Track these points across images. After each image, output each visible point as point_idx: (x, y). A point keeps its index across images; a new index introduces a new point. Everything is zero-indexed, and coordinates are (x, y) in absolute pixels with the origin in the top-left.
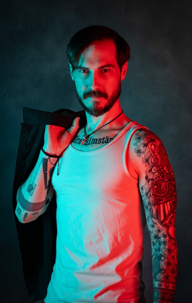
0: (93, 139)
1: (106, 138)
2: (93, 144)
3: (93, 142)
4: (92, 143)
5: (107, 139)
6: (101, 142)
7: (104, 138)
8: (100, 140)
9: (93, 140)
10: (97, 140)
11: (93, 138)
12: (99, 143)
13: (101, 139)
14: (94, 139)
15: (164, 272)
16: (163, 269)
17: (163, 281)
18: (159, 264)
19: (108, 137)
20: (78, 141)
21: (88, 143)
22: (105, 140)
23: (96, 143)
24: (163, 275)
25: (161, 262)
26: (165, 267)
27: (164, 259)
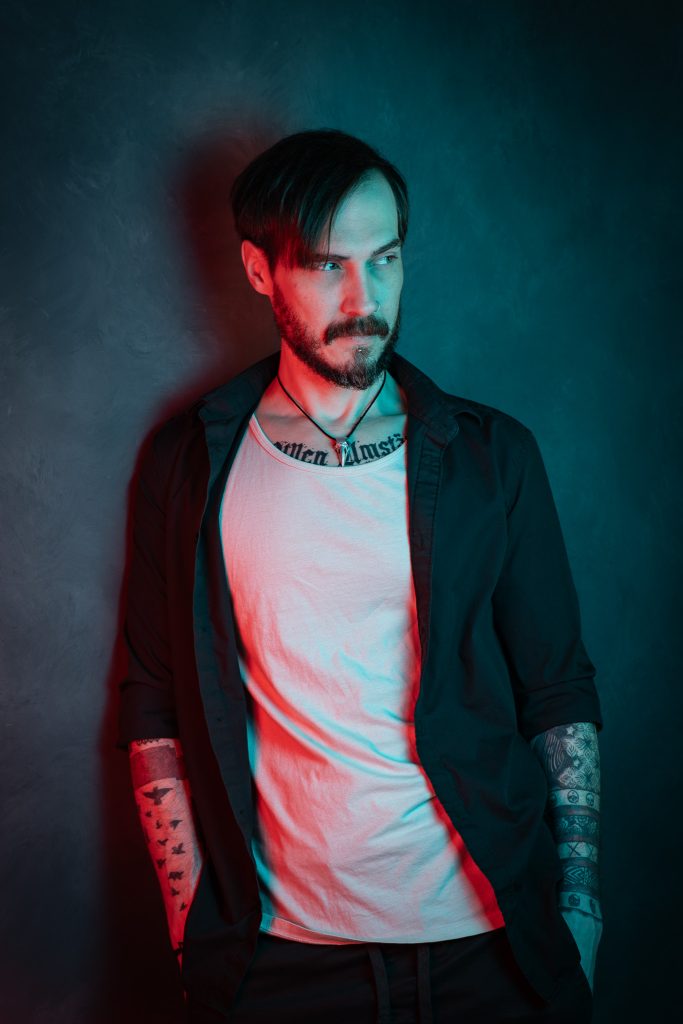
0: (362, 448)
1: (395, 439)
2: (369, 459)
3: (367, 455)
4: (365, 458)
5: (398, 440)
6: (388, 450)
7: (391, 441)
8: (384, 446)
9: (365, 450)
10: (374, 446)
11: (362, 444)
12: (384, 454)
13: (386, 444)
14: (367, 447)
15: (580, 766)
16: (576, 758)
17: (579, 788)
18: (563, 746)
19: (399, 435)
20: (313, 458)
21: (353, 458)
22: (396, 444)
23: (378, 455)
24: (577, 773)
25: (567, 740)
26: (580, 753)
27: (574, 733)
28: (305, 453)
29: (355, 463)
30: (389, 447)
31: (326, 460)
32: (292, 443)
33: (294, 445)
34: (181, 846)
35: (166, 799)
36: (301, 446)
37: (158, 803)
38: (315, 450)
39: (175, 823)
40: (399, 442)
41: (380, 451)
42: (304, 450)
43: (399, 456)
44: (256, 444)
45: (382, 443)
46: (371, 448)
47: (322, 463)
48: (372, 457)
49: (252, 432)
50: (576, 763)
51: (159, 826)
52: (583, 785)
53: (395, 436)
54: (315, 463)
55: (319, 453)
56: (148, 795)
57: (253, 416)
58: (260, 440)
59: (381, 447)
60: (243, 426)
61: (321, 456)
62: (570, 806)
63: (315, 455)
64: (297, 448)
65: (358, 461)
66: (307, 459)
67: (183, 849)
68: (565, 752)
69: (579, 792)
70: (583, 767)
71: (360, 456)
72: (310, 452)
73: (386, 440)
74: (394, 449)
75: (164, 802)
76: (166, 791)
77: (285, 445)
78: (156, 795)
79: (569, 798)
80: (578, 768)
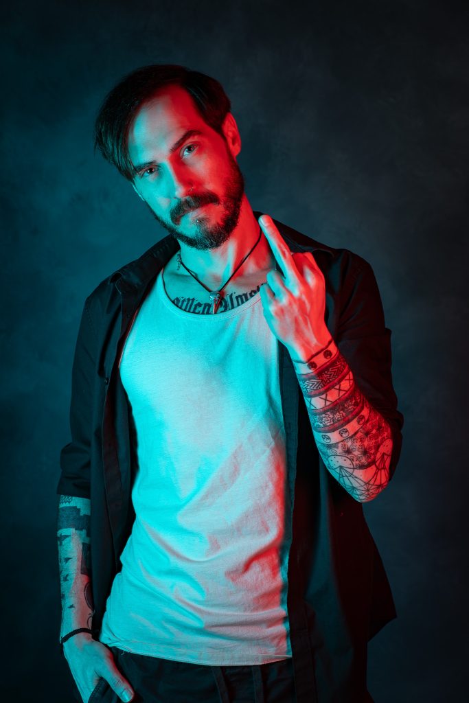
3: (240, 303)
4: (238, 304)
8: (253, 294)
10: (246, 295)
13: (255, 292)
20: (200, 309)
28: (196, 306)
31: (211, 310)
32: (186, 298)
33: (189, 300)
34: (67, 576)
36: (193, 300)
37: (61, 544)
38: (202, 302)
39: (67, 560)
42: (195, 303)
45: (252, 291)
46: (243, 297)
47: (208, 312)
48: (243, 301)
55: (205, 305)
59: (251, 294)
61: (207, 308)
63: (203, 306)
64: (190, 302)
66: (197, 311)
67: (68, 578)
71: (235, 305)
72: (199, 305)
73: (255, 289)
76: (66, 537)
77: (182, 299)
78: (61, 539)
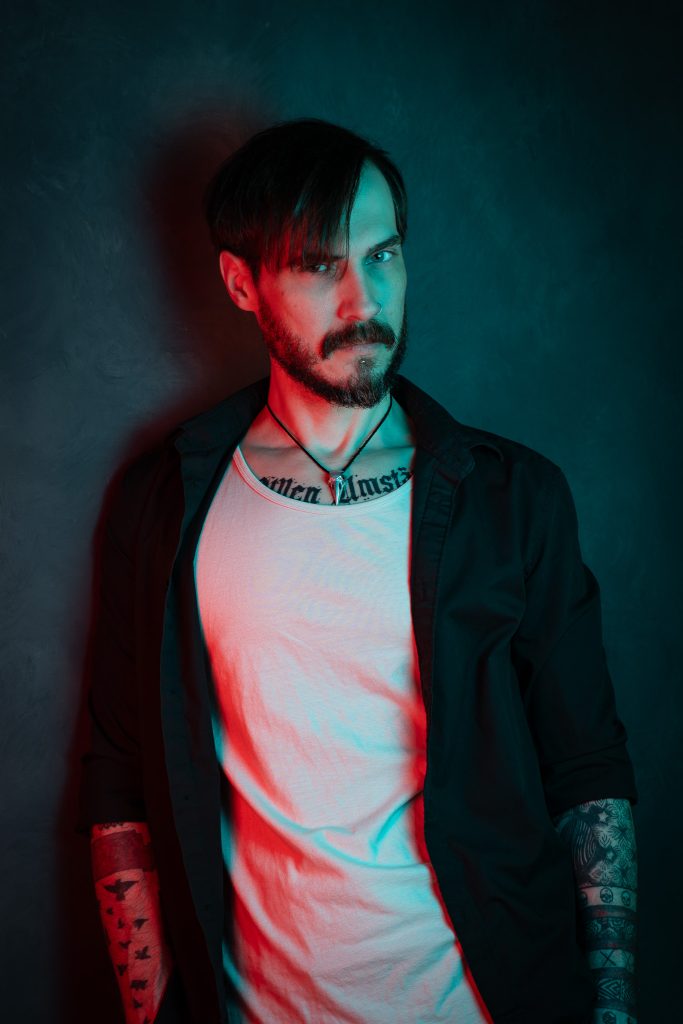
0: (360, 483)
1: (400, 473)
2: (368, 496)
3: (366, 491)
4: (363, 494)
5: (403, 474)
6: (391, 485)
7: (394, 475)
8: (386, 481)
9: (364, 484)
10: (374, 481)
11: (360, 478)
12: (387, 491)
13: (388, 478)
14: (366, 482)
15: (614, 858)
16: (610, 849)
17: (613, 885)
18: (594, 835)
19: (404, 469)
20: (303, 494)
21: (350, 495)
22: (401, 478)
23: (379, 492)
24: (611, 867)
25: (600, 829)
26: (614, 843)
27: (607, 819)
28: (295, 490)
29: (352, 501)
30: (392, 481)
31: (318, 497)
32: (280, 478)
33: (283, 481)
34: (146, 949)
35: (131, 895)
36: (290, 481)
37: (121, 897)
38: (306, 486)
39: (140, 923)
40: (404, 477)
41: (381, 487)
42: (293, 486)
43: (403, 494)
44: (239, 480)
45: (384, 477)
46: (370, 483)
47: (314, 501)
48: (371, 493)
49: (235, 466)
50: (610, 855)
51: (121, 925)
52: (617, 881)
53: (400, 469)
54: (306, 500)
55: (310, 489)
56: (109, 888)
57: (238, 448)
58: (245, 476)
59: (382, 481)
60: (226, 459)
61: (312, 493)
62: (603, 906)
63: (305, 492)
64: (286, 484)
65: (355, 498)
66: (296, 496)
67: (148, 954)
68: (596, 842)
69: (614, 890)
70: (617, 860)
71: (358, 492)
72: (300, 489)
73: (389, 474)
74: (399, 486)
75: (127, 898)
76: (130, 884)
77: (272, 480)
78: (119, 889)
79: (602, 896)
80: (612, 861)
